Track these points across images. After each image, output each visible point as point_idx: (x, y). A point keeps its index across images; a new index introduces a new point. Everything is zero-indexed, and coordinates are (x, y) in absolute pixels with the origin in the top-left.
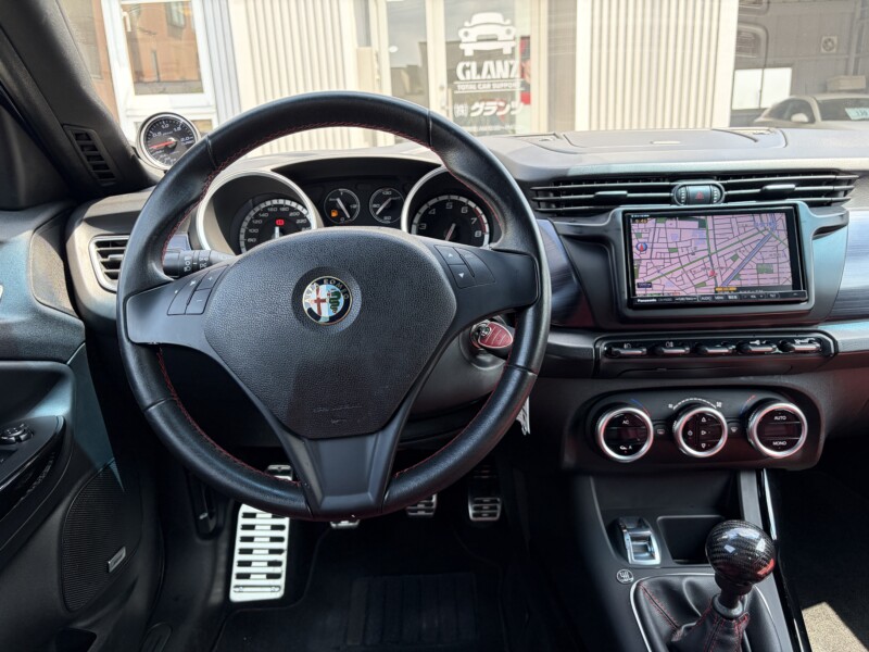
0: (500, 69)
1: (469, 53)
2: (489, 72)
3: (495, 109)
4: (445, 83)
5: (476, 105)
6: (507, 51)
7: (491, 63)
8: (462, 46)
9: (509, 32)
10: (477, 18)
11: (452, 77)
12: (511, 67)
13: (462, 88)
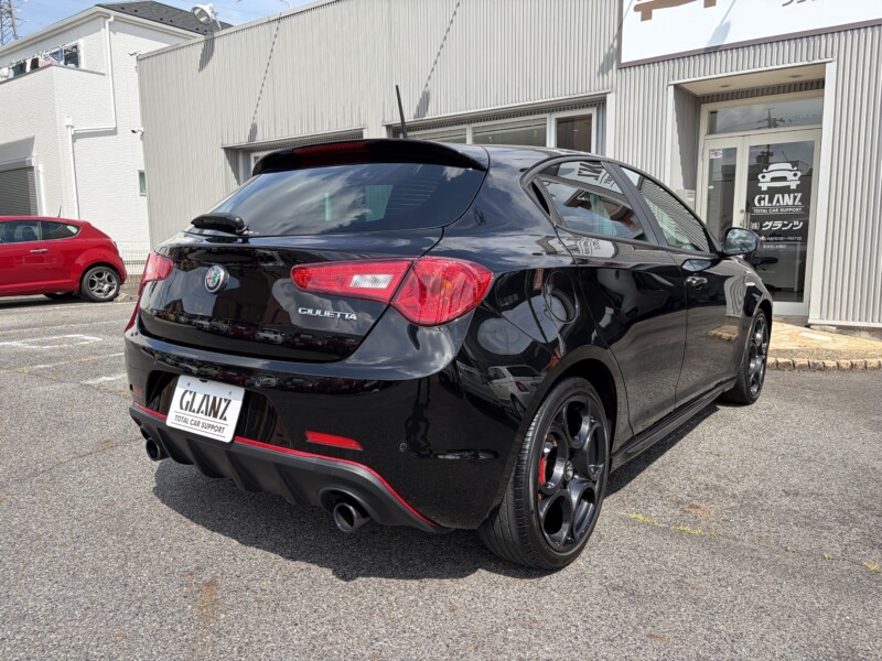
0: (788, 200)
1: (764, 188)
2: (778, 201)
3: (780, 226)
4: (744, 208)
5: (767, 223)
6: (793, 186)
7: (780, 196)
8: (760, 185)
9: (795, 175)
10: (771, 167)
11: (750, 205)
12: (795, 198)
13: (757, 211)
